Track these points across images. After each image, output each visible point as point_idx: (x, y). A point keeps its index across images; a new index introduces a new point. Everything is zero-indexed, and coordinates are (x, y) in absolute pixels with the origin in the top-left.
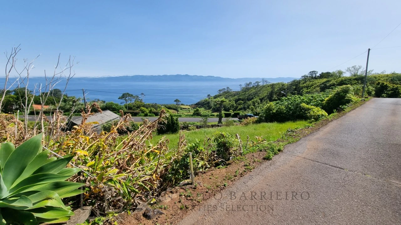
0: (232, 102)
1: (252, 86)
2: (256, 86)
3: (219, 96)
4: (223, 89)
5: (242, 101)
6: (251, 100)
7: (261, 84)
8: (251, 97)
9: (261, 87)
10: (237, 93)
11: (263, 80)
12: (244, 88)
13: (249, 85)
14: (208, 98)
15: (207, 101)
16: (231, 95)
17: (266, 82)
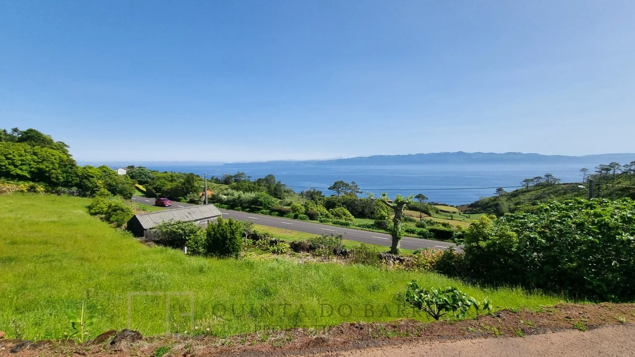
1: (620, 172)
2: (632, 172)
3: (525, 192)
4: (536, 178)
10: (575, 188)
12: (595, 176)
13: (608, 170)
14: (498, 195)
15: (495, 200)
16: (556, 192)
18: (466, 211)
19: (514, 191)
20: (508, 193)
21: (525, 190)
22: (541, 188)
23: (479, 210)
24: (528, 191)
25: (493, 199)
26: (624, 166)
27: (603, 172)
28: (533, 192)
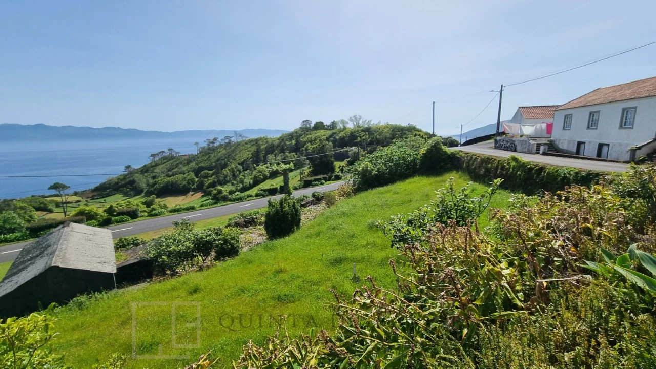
0: (188, 175)
1: (218, 144)
2: (226, 144)
3: (154, 166)
4: (161, 152)
6: (225, 167)
8: (223, 162)
9: (234, 144)
10: (193, 158)
11: (236, 134)
12: (204, 148)
13: (213, 143)
14: (127, 172)
15: (124, 178)
16: (181, 163)
17: (241, 138)
18: (93, 196)
19: (142, 167)
20: (137, 169)
21: (153, 164)
22: (168, 162)
23: (111, 192)
24: (157, 165)
25: (122, 177)
26: (221, 140)
27: (210, 144)
28: (162, 166)
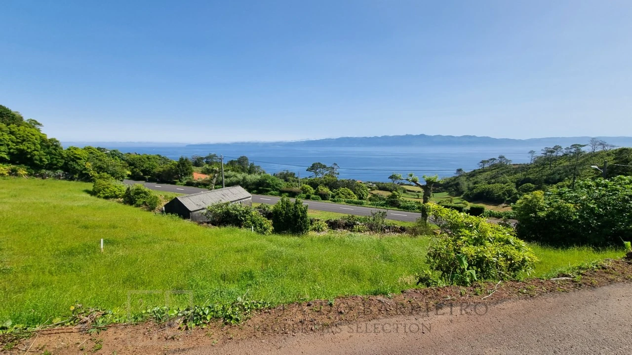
0: (508, 185)
1: (561, 154)
2: (572, 154)
3: (481, 172)
4: (491, 159)
5: (533, 183)
6: (555, 183)
7: (587, 149)
8: (558, 177)
9: (587, 155)
10: (524, 168)
11: (594, 141)
12: (541, 157)
13: (552, 152)
14: (457, 175)
15: (455, 180)
16: (508, 172)
17: (602, 146)
19: (471, 172)
20: (467, 174)
21: (482, 170)
22: (494, 169)
23: (442, 189)
24: (484, 171)
25: (453, 178)
26: (565, 149)
27: (548, 154)
28: (488, 172)
